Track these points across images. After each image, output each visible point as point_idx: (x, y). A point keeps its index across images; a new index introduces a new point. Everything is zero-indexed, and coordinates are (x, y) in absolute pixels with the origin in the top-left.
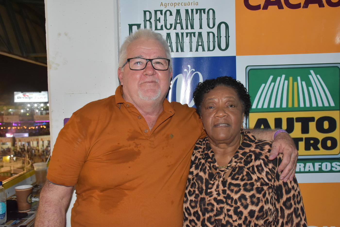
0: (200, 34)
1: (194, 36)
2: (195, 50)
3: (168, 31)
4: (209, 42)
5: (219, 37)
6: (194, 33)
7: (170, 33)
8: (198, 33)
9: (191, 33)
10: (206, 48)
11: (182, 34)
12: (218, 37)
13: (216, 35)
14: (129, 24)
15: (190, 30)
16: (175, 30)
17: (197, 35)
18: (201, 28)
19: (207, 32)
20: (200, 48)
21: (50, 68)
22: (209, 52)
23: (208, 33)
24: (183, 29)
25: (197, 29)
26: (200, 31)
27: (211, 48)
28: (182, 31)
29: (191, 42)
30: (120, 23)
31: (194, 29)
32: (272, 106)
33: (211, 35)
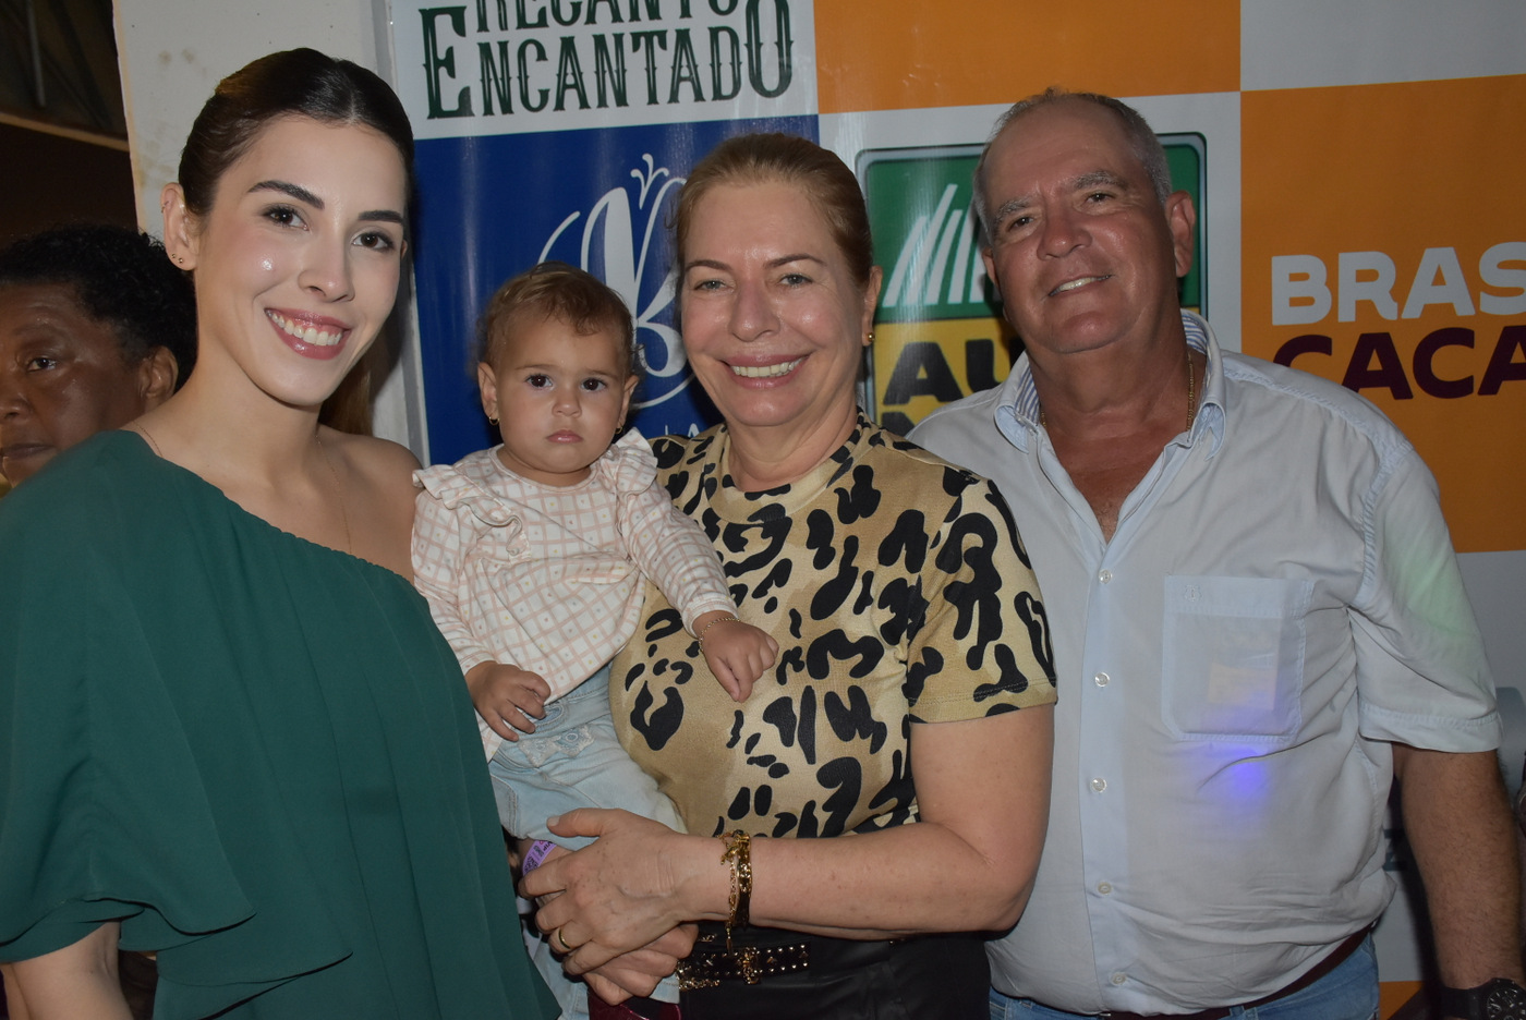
0: (683, 37)
1: (663, 45)
2: (668, 98)
3: (567, 32)
4: (716, 65)
5: (755, 45)
6: (662, 35)
7: (573, 38)
8: (675, 34)
9: (649, 36)
10: (707, 91)
11: (619, 38)
12: (749, 45)
13: (743, 39)
14: (421, 11)
15: (646, 24)
16: (591, 26)
17: (671, 39)
18: (686, 13)
19: (711, 29)
20: (686, 89)
21: (143, 184)
22: (718, 102)
23: (714, 32)
24: (621, 21)
25: (670, 21)
26: (684, 24)
27: (727, 89)
28: (618, 28)
29: (651, 70)
30: (390, 8)
31: (659, 18)
32: (955, 297)
33: (724, 37)
